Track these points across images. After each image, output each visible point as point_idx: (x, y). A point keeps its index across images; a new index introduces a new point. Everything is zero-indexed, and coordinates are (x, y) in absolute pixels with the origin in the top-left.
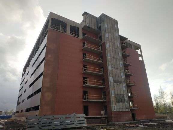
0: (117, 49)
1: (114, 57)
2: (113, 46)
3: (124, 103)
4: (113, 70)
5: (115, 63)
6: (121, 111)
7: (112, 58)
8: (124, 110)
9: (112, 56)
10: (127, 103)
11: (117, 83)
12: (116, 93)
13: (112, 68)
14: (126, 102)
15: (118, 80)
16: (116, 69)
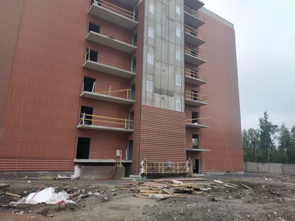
0: (172, 20)
1: (163, 37)
2: (164, 13)
4: (158, 65)
5: (163, 51)
7: (158, 39)
9: (159, 34)
11: (162, 96)
13: (156, 61)
15: (166, 89)
16: (163, 64)
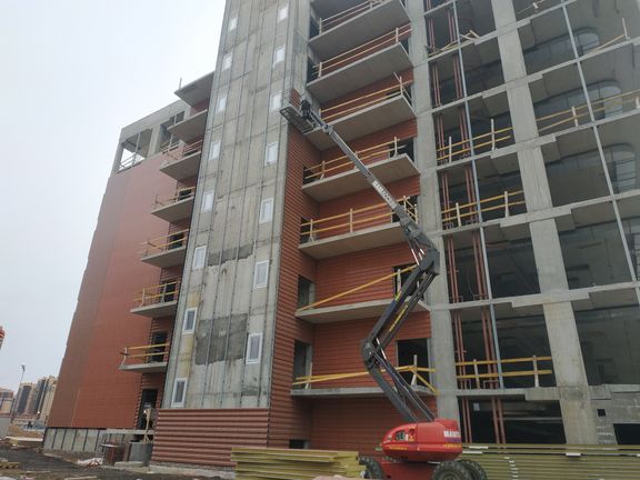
3: (239, 362)
6: (207, 406)
8: (230, 403)
10: (257, 361)
12: (207, 315)
14: (254, 356)
